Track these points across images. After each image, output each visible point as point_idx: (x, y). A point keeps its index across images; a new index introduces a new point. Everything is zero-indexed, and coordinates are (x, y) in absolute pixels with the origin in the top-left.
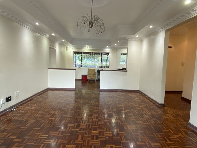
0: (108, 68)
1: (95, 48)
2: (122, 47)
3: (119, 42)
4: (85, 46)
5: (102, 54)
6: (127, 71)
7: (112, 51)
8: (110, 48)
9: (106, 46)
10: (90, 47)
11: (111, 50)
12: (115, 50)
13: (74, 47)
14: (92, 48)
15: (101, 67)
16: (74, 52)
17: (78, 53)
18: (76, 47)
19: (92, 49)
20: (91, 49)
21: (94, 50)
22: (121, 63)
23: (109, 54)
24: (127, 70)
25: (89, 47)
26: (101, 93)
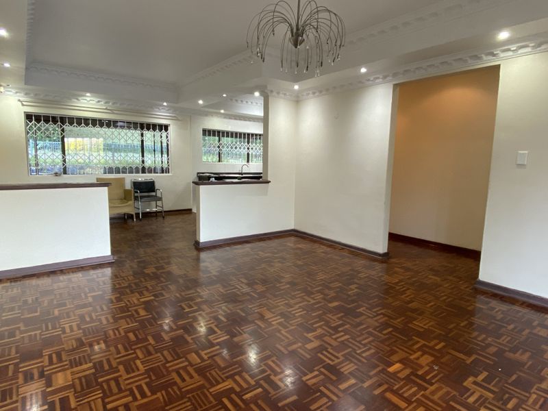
0: (167, 174)
1: (118, 105)
2: (208, 112)
3: (224, 95)
4: (76, 97)
5: (142, 128)
6: (268, 182)
7: (178, 120)
8: (169, 108)
9: (160, 103)
10: (99, 102)
11: (175, 119)
12: (186, 116)
13: (26, 94)
14: (106, 103)
15: (144, 170)
16: (29, 117)
17: (47, 119)
18: (36, 95)
19: (106, 109)
20: (102, 105)
21: (113, 113)
22: (204, 159)
23: (166, 128)
24: (269, 179)
25: (97, 100)
26: (203, 255)
